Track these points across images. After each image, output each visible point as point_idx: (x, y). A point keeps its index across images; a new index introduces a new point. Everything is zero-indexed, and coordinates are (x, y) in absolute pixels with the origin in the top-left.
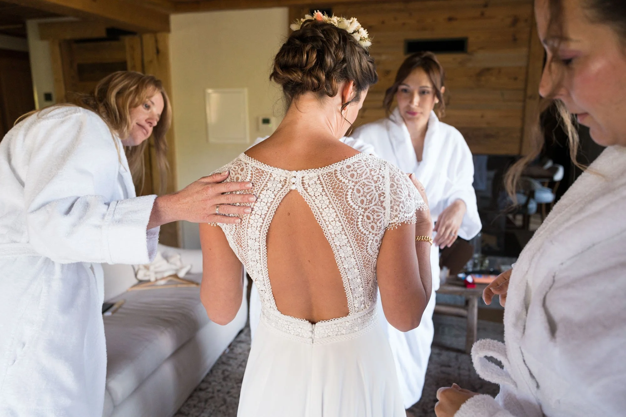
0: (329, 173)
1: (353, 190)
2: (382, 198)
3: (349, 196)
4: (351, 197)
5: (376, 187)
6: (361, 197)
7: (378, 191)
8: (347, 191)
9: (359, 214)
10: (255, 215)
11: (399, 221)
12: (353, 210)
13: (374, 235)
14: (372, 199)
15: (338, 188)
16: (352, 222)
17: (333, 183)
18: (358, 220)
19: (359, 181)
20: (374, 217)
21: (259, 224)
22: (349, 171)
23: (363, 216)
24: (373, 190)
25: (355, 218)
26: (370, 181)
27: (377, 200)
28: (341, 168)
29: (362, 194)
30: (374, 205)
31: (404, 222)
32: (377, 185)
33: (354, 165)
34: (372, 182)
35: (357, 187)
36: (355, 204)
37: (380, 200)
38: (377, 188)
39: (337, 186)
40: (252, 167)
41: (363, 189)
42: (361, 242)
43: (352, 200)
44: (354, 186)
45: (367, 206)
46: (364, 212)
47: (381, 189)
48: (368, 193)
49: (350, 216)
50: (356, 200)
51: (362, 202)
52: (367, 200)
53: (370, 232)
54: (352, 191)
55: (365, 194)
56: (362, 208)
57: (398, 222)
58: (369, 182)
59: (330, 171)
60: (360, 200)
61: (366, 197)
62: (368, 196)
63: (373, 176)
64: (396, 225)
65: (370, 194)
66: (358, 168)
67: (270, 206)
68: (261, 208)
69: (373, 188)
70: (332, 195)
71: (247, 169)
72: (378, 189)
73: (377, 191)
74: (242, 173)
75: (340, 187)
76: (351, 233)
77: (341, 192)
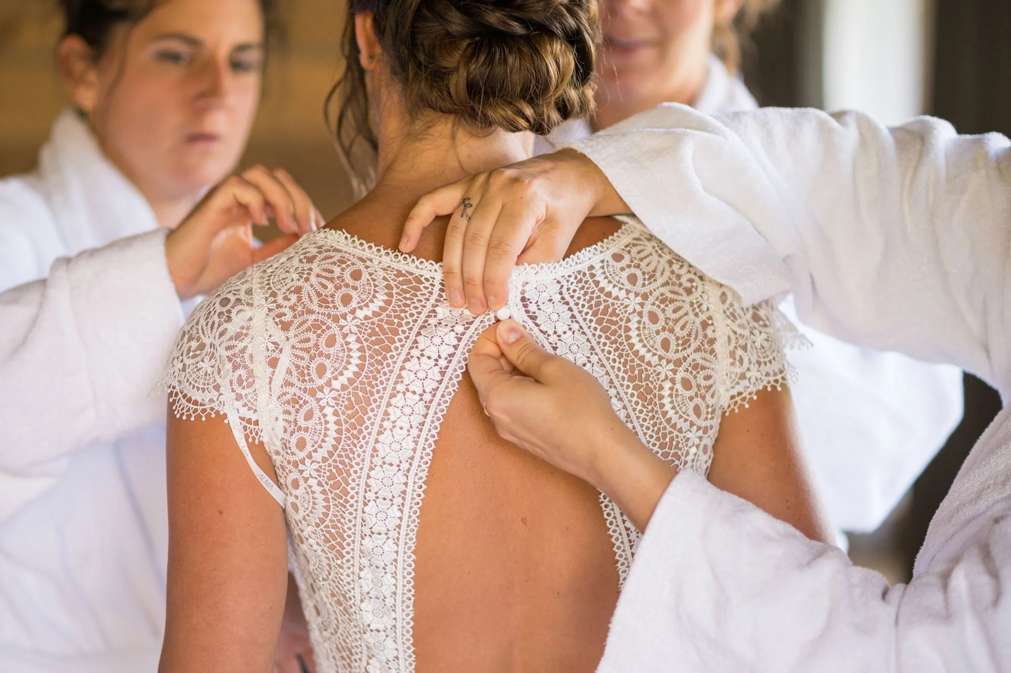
0: (579, 272)
1: (642, 317)
2: (709, 331)
3: (633, 333)
4: (639, 335)
5: (692, 304)
6: (662, 333)
7: (700, 314)
8: (628, 320)
9: (662, 377)
10: (404, 394)
11: (753, 389)
12: (649, 368)
13: (700, 433)
14: (689, 335)
15: (605, 312)
16: (649, 397)
17: (591, 299)
18: (662, 392)
19: (651, 293)
20: (699, 382)
21: (416, 420)
22: (622, 269)
23: (673, 381)
24: (686, 314)
25: (655, 388)
26: (676, 288)
27: (700, 337)
28: (603, 261)
29: (663, 324)
30: (695, 351)
31: (765, 387)
32: (692, 298)
33: (629, 252)
34: (681, 291)
35: (648, 307)
36: (649, 351)
37: (705, 336)
38: (695, 306)
39: (602, 307)
40: (384, 269)
41: (664, 311)
42: (672, 452)
43: (641, 341)
44: (642, 305)
45: (680, 355)
46: (675, 372)
47: (704, 307)
48: (676, 321)
49: (644, 383)
50: (651, 342)
51: (666, 344)
52: (678, 339)
53: (692, 424)
54: (639, 318)
55: (671, 323)
56: (669, 362)
57: (749, 390)
58: (672, 292)
59: (579, 268)
60: (660, 340)
61: (672, 331)
62: (677, 329)
63: (679, 277)
64: (744, 399)
65: (682, 322)
66: (641, 260)
67: (447, 367)
68: (421, 375)
69: (687, 307)
70: (595, 329)
71: (371, 274)
72: (697, 310)
73: (696, 315)
74: (357, 284)
75: (610, 310)
76: (650, 425)
77: (615, 323)
